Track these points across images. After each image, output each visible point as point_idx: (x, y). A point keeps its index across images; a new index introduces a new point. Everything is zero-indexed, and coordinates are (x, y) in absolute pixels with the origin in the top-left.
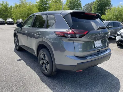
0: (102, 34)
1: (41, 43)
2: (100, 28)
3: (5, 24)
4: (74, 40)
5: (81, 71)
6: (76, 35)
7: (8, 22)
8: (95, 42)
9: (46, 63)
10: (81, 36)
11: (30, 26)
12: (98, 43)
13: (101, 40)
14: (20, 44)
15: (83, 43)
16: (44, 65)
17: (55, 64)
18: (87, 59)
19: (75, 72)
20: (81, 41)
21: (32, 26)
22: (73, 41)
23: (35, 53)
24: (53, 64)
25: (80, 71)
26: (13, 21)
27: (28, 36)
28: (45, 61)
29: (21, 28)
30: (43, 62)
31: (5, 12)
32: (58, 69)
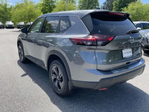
0: (132, 40)
1: (53, 54)
2: (129, 32)
3: (4, 28)
4: (95, 49)
5: (106, 89)
6: (98, 42)
7: (7, 26)
8: (123, 50)
9: (60, 80)
10: (105, 43)
11: (38, 31)
12: (128, 53)
13: (131, 48)
14: (25, 54)
15: (107, 52)
16: (57, 82)
17: (71, 80)
18: (112, 73)
19: (97, 90)
20: (104, 50)
21: (40, 31)
22: (94, 51)
23: (44, 66)
24: (68, 80)
25: (103, 89)
26: (13, 24)
27: (36, 44)
28: (59, 76)
29: (27, 34)
30: (56, 77)
31: (4, 14)
32: (74, 87)
